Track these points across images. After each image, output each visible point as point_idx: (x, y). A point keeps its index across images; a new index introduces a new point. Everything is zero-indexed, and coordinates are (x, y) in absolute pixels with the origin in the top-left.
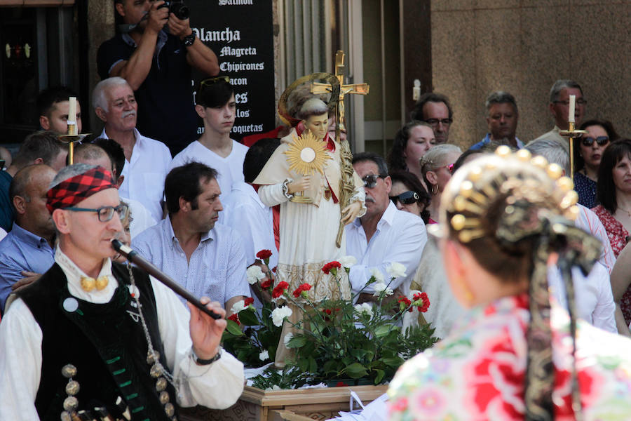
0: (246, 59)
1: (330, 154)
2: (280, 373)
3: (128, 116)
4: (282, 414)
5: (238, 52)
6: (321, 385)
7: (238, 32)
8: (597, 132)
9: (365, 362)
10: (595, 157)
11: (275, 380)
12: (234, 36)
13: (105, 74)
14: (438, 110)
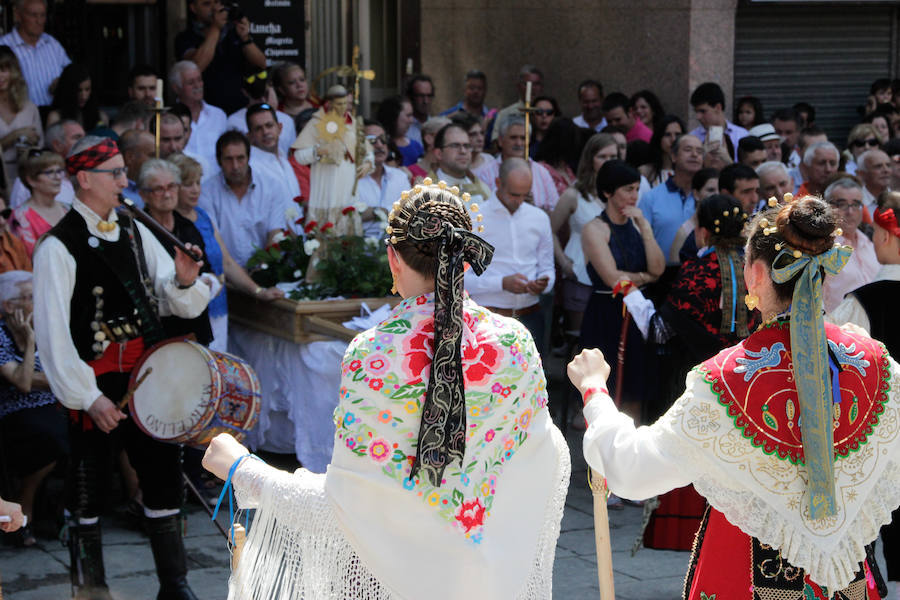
0: (285, 47)
1: (348, 126)
2: (310, 288)
3: (197, 92)
4: (312, 319)
5: (279, 42)
6: (340, 298)
7: (279, 27)
8: (545, 105)
9: (373, 281)
10: (544, 124)
11: (306, 293)
12: (277, 29)
13: (180, 58)
14: (424, 87)
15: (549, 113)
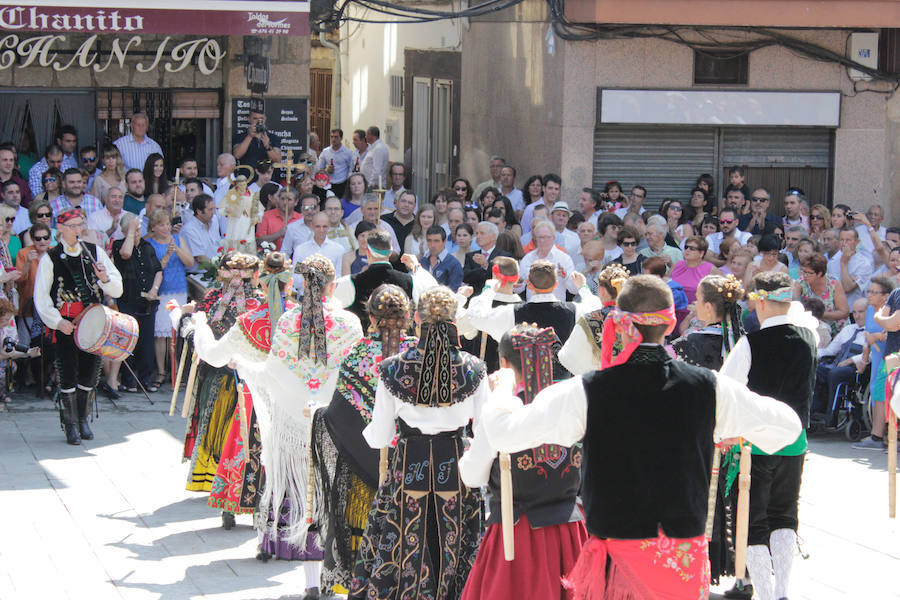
0: (293, 145)
5: (290, 142)
12: (289, 134)
15: (463, 189)
